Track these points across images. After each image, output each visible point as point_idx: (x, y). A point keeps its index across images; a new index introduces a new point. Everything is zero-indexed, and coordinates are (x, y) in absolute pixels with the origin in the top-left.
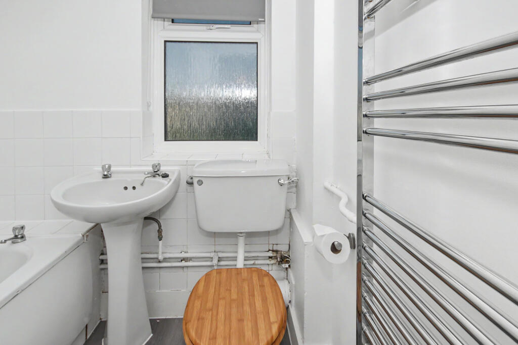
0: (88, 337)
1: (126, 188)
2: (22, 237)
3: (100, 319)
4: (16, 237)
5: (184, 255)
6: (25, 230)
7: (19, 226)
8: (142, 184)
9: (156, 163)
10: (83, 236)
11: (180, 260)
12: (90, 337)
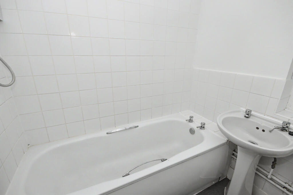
0: (220, 180)
1: (258, 128)
2: (204, 128)
3: (227, 176)
4: (201, 127)
5: (287, 186)
6: (205, 126)
7: (203, 123)
8: (270, 131)
9: (287, 121)
10: (227, 141)
11: (283, 187)
12: (221, 181)
